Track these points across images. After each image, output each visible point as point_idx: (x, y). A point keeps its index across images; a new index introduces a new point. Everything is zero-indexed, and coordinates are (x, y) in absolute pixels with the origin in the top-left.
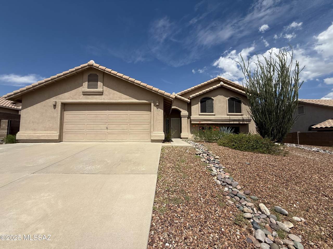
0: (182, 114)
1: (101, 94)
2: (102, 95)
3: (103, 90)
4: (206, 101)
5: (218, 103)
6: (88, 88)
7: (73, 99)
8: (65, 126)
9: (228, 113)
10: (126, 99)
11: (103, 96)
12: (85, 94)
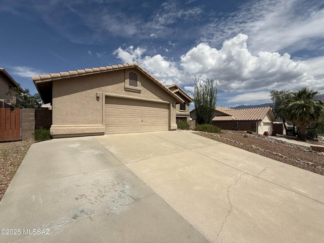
1: (139, 92)
3: (141, 89)
6: (129, 85)
7: (115, 93)
8: (107, 119)
9: (180, 110)
10: (156, 99)
11: (141, 94)
12: (126, 90)
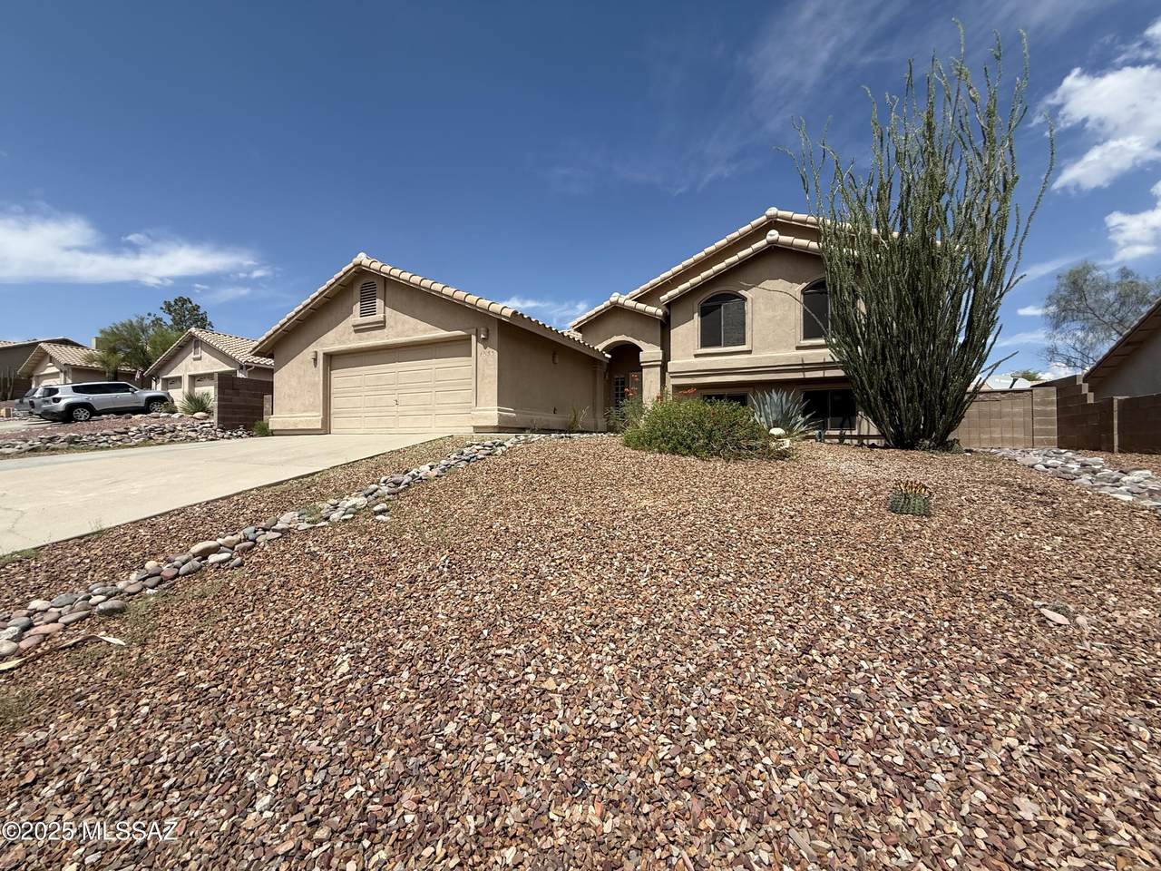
0: (643, 357)
1: (381, 325)
2: (384, 327)
3: (385, 316)
4: (720, 306)
5: (762, 307)
6: (361, 317)
7: (340, 343)
8: (335, 402)
9: (802, 342)
10: (425, 331)
11: (385, 330)
12: (359, 329)
